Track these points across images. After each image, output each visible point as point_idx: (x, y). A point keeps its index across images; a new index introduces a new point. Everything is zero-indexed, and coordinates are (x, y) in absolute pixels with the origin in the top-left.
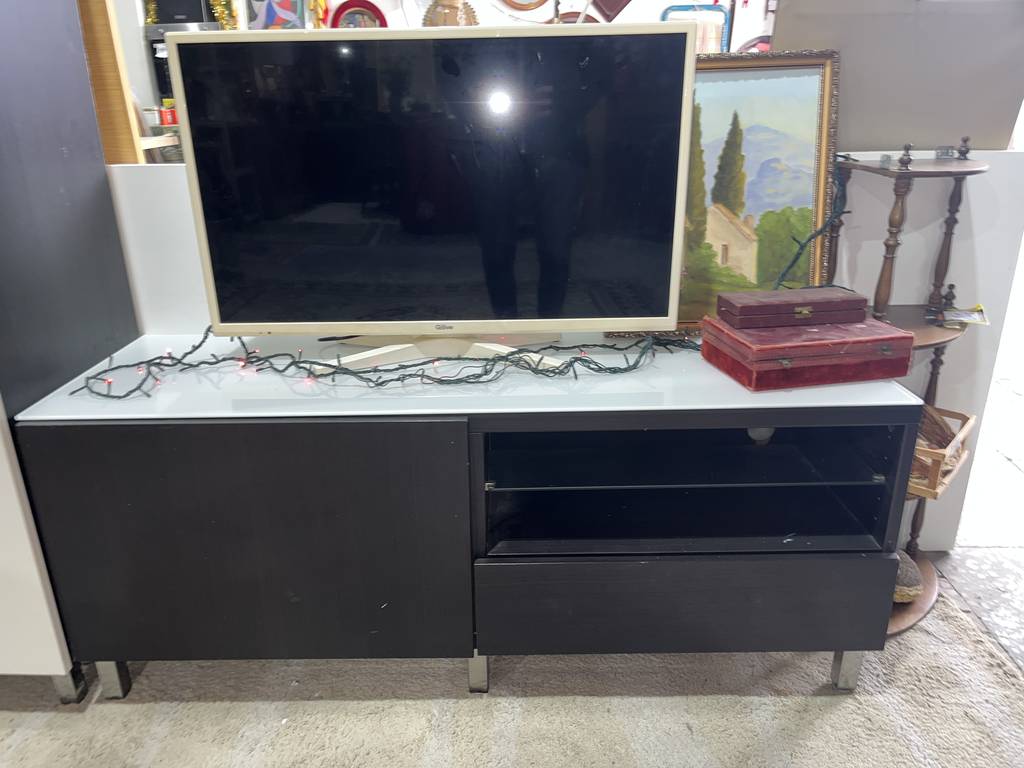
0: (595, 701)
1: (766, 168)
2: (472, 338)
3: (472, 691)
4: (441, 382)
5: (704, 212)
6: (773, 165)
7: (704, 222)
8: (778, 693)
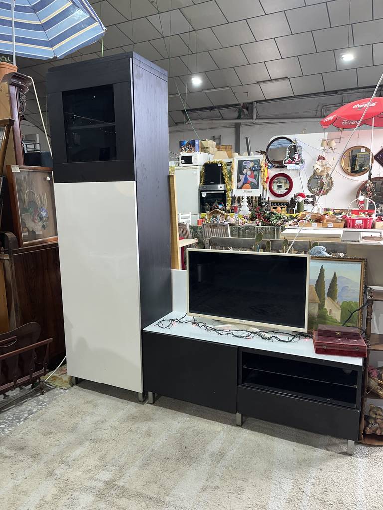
0: (270, 437)
1: (343, 289)
2: (251, 326)
3: (237, 425)
4: (237, 336)
5: (324, 299)
6: (346, 288)
7: (324, 302)
8: (327, 450)
